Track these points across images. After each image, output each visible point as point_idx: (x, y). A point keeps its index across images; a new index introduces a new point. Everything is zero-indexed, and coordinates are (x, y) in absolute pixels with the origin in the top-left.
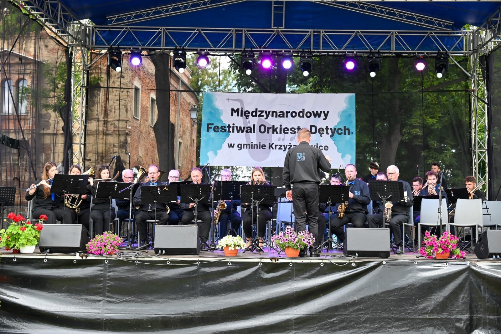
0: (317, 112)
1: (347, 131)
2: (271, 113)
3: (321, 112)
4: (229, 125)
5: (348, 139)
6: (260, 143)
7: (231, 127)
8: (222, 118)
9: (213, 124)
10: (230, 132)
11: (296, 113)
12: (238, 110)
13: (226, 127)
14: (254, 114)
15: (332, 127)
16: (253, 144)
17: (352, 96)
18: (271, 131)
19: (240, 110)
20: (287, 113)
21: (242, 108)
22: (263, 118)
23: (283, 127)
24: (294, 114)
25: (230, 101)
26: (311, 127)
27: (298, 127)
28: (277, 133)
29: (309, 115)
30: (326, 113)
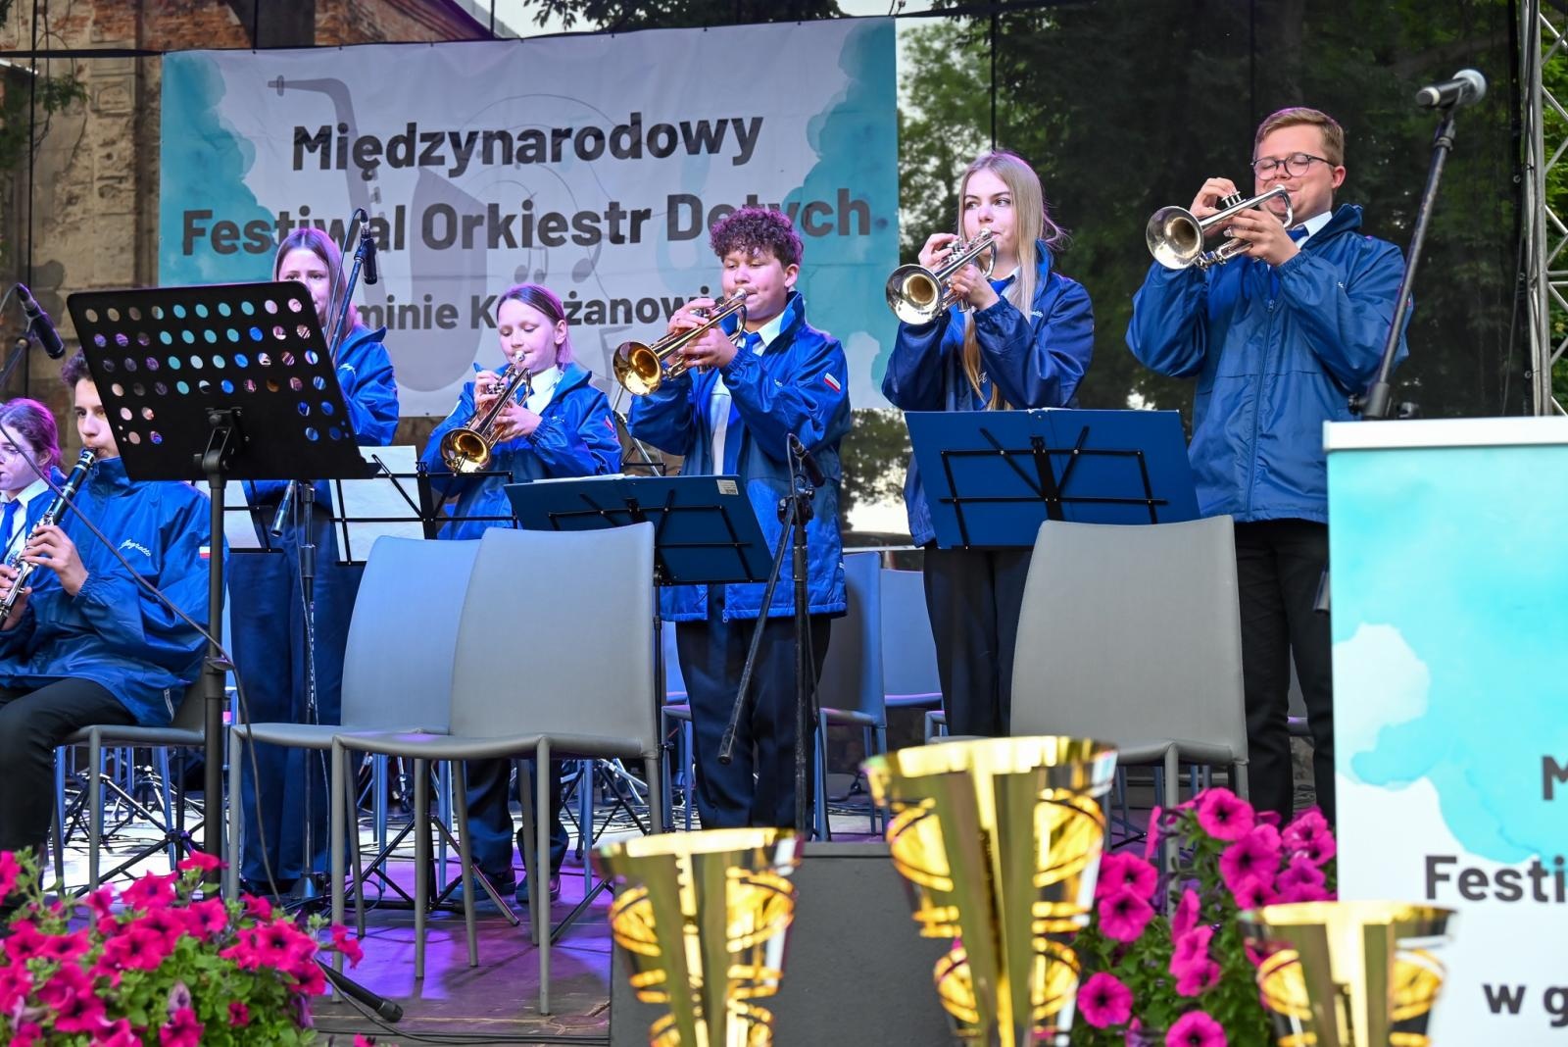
0: (704, 125)
1: (854, 216)
2: (479, 145)
3: (722, 123)
4: (284, 215)
5: (861, 257)
6: (428, 298)
8: (250, 181)
9: (206, 214)
11: (599, 136)
12: (324, 135)
13: (272, 225)
14: (401, 151)
15: (780, 199)
16: (396, 304)
17: (878, 32)
18: (481, 233)
19: (336, 134)
20: (560, 135)
21: (343, 128)
22: (442, 171)
23: (539, 213)
24: (590, 143)
25: (286, 90)
26: (673, 201)
27: (614, 206)
28: (511, 244)
29: (663, 141)
30: (748, 126)
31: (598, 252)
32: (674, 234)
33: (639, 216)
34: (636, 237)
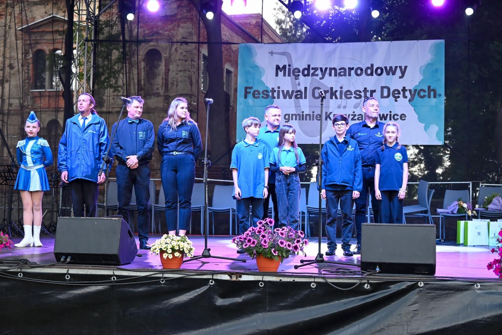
0: (391, 67)
1: (432, 93)
2: (328, 71)
3: (396, 67)
4: (273, 89)
5: (434, 104)
6: (313, 112)
7: (275, 91)
8: (263, 79)
9: (251, 88)
10: (275, 98)
11: (362, 70)
12: (284, 67)
13: (269, 91)
14: (306, 72)
15: (412, 88)
16: (304, 114)
17: (440, 44)
18: (328, 95)
19: (287, 67)
20: (350, 69)
21: (289, 66)
22: (317, 78)
23: (344, 90)
24: (359, 72)
25: (273, 55)
26: (382, 88)
27: (365, 89)
28: (336, 98)
29: (379, 71)
30: (403, 68)
32: (382, 97)
33: (373, 92)
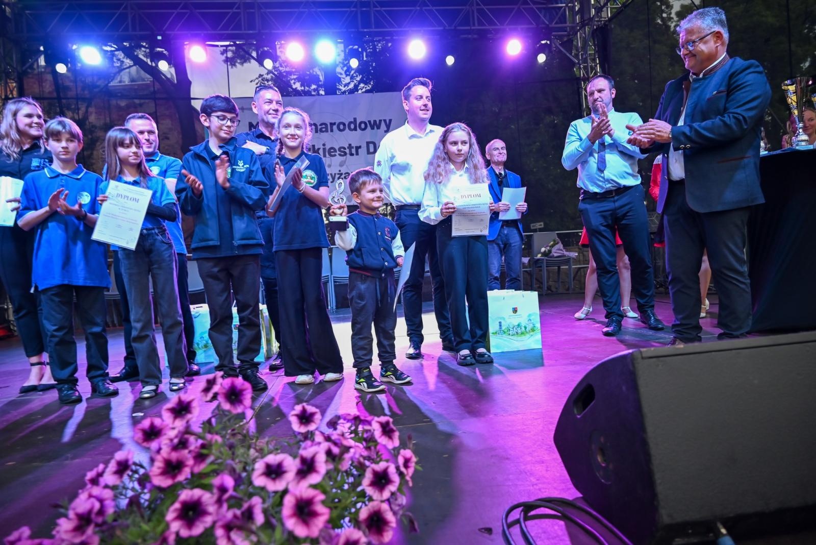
0: (375, 121)
3: (380, 121)
11: (344, 124)
20: (332, 124)
23: (328, 147)
24: (341, 127)
25: (245, 111)
26: (368, 143)
27: (350, 145)
29: (363, 126)
30: (388, 122)
31: (346, 159)
32: (369, 153)
33: (358, 148)
34: (357, 154)
